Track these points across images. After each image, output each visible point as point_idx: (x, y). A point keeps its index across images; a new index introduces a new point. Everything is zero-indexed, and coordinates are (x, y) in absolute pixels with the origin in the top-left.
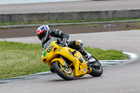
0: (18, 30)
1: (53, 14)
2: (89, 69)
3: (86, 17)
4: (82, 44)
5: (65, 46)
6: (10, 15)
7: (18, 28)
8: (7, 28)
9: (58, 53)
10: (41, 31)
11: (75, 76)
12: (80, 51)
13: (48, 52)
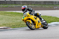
0: (18, 8)
1: (33, 2)
2: (42, 25)
3: (47, 3)
4: (40, 15)
5: (33, 15)
6: (15, 1)
7: (18, 7)
8: (13, 7)
9: (29, 18)
10: (23, 8)
11: (36, 28)
12: (39, 18)
13: (25, 17)
